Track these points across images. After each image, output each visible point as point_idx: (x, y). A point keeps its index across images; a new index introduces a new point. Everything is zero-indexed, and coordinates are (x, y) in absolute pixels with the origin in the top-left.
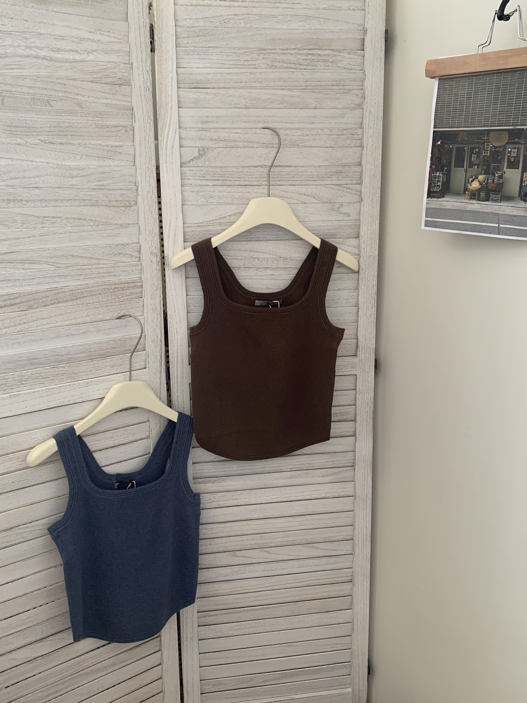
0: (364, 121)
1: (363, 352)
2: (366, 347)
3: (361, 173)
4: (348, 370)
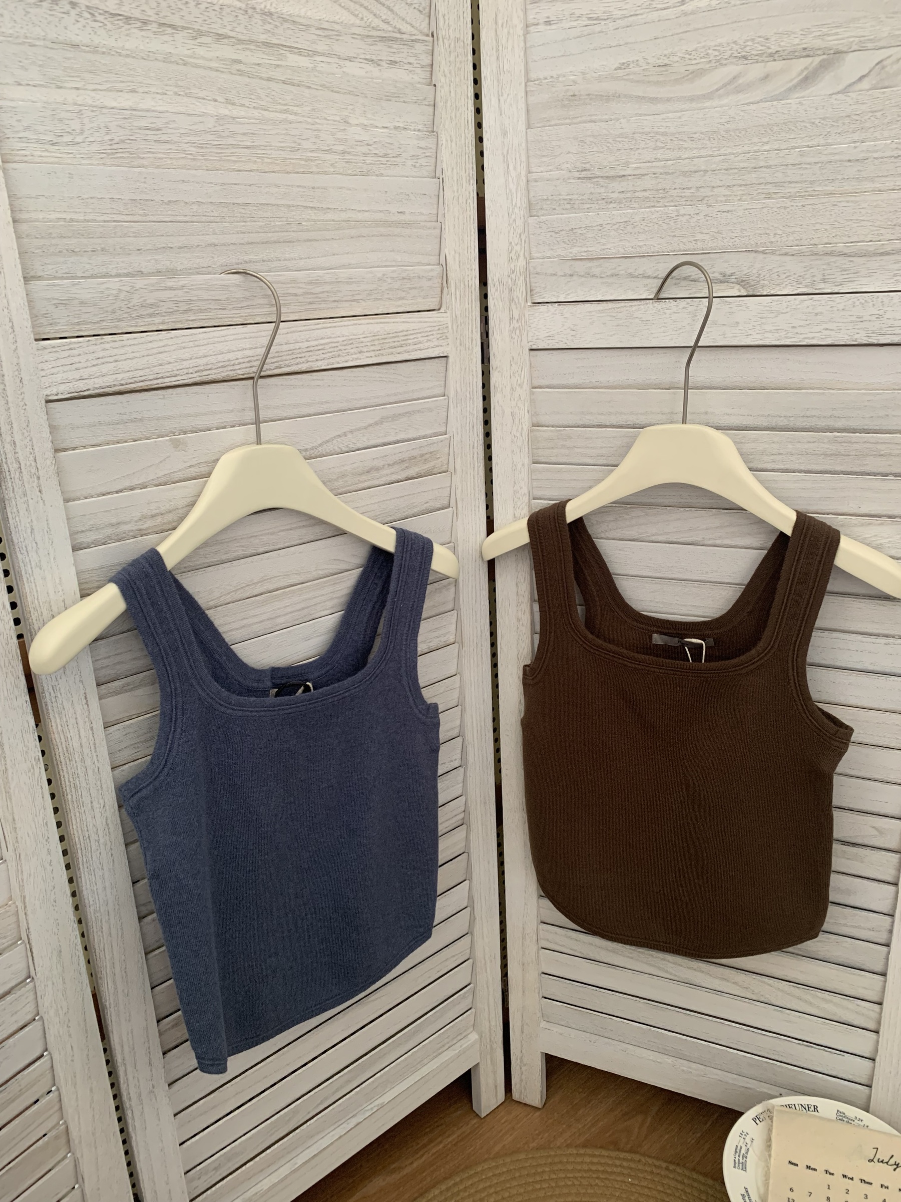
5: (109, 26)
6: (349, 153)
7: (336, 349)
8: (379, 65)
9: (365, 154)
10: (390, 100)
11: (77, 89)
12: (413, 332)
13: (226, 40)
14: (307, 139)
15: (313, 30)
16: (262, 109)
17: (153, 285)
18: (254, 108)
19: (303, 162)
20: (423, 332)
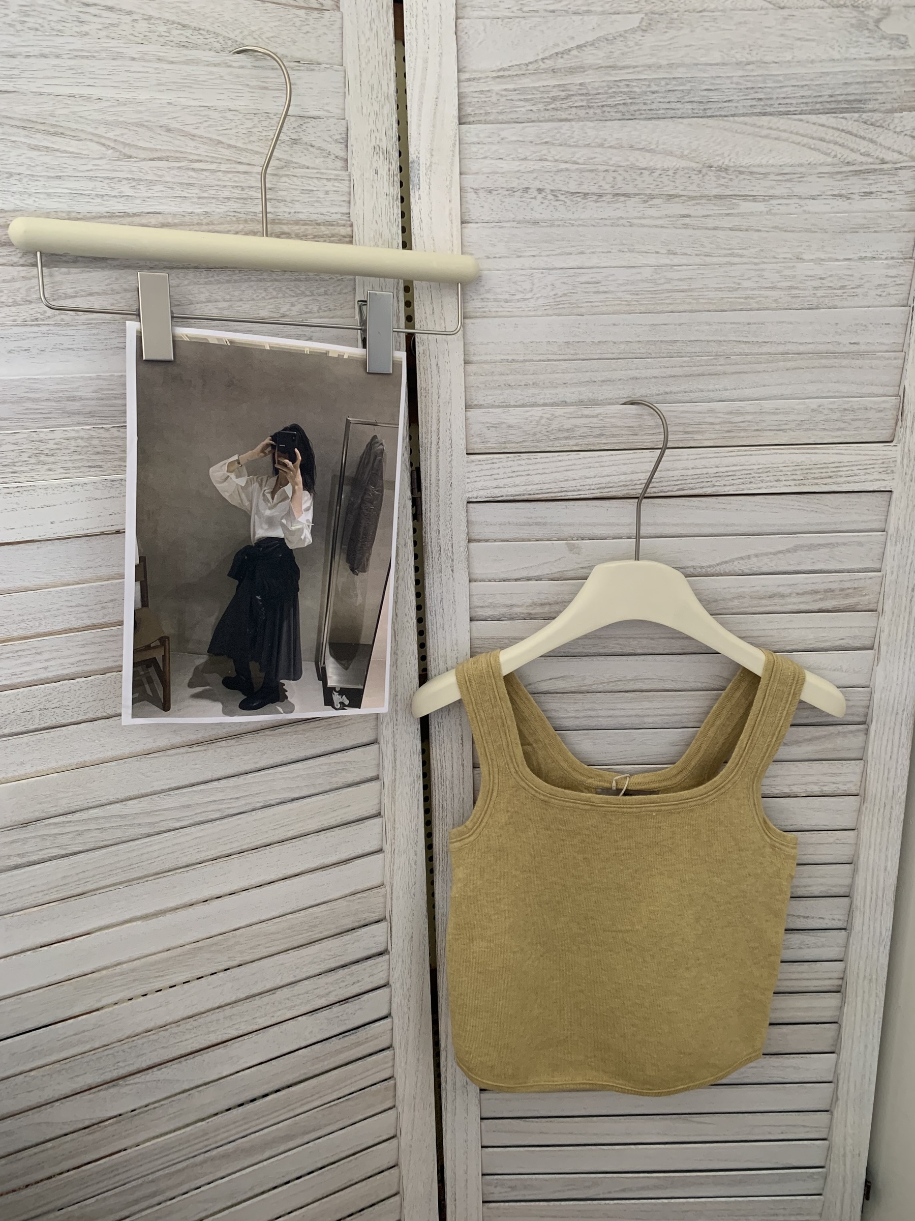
4: (870, 477)
5: (569, 203)
6: (796, 288)
8: (849, 199)
9: (815, 288)
10: (857, 232)
11: (534, 256)
12: (847, 464)
13: (677, 199)
14: (749, 279)
15: (772, 177)
16: (705, 256)
17: (571, 413)
18: (696, 255)
19: (742, 300)
20: (860, 465)
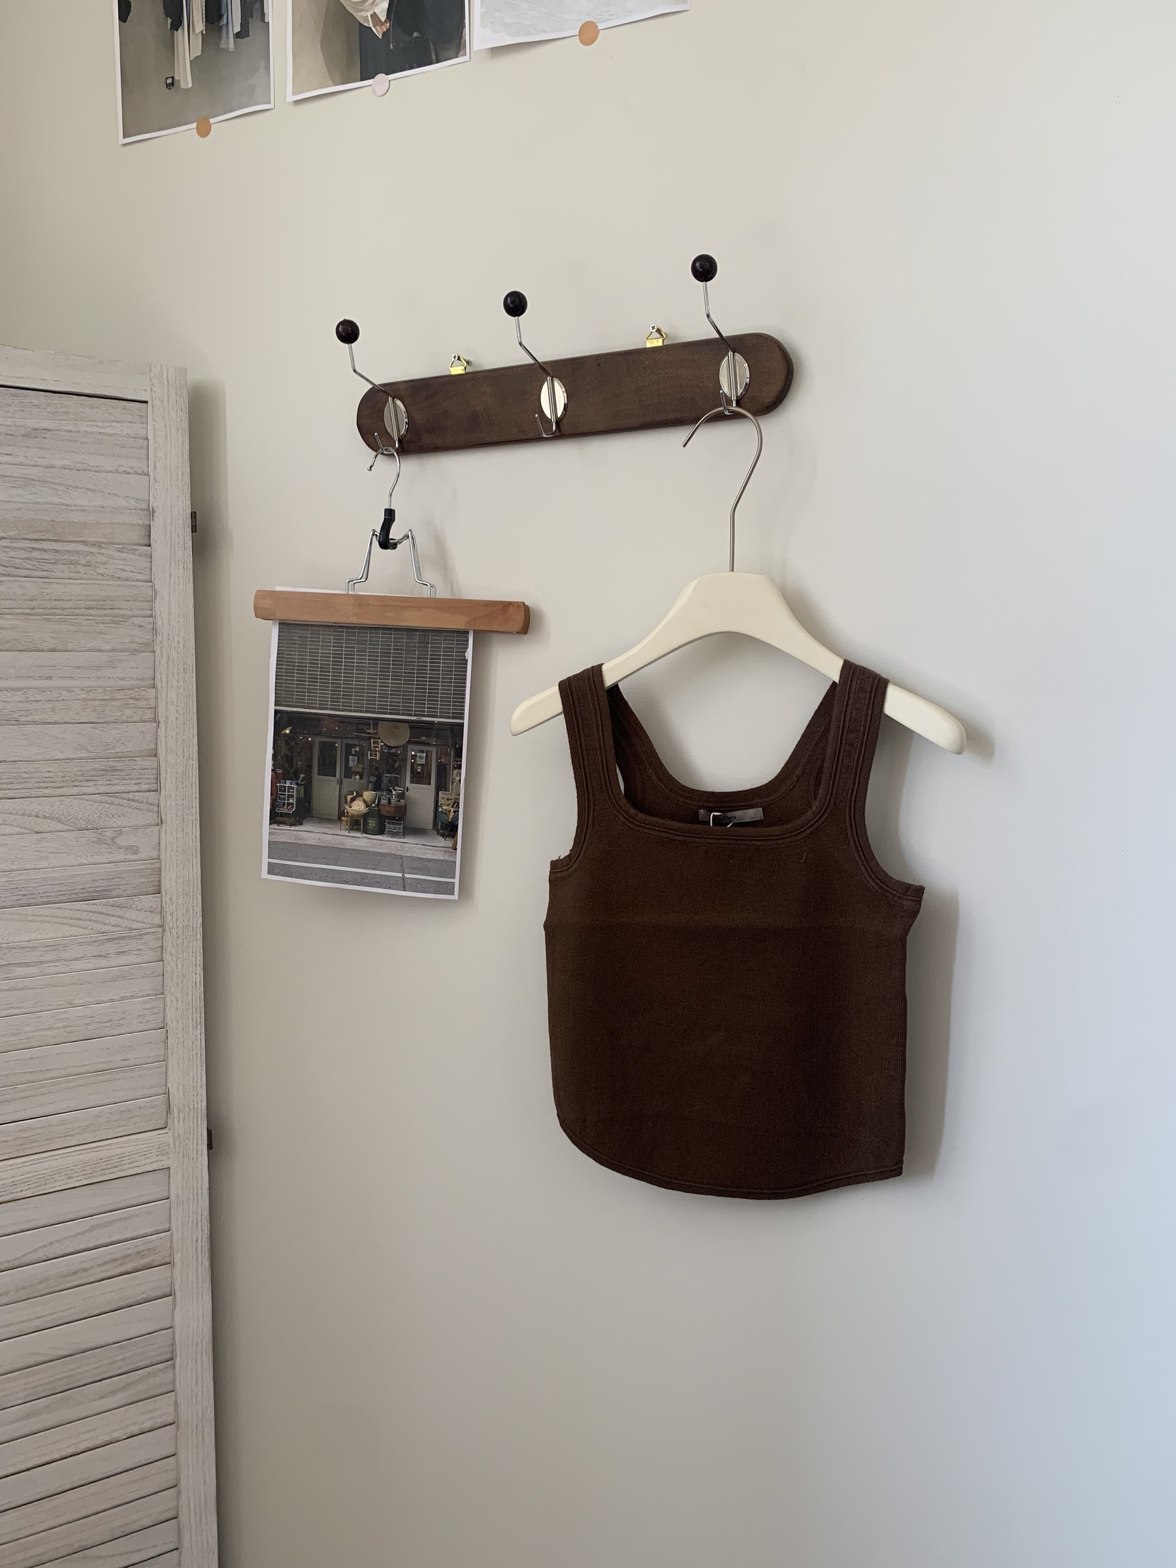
0: (158, 675)
1: (182, 1119)
2: (186, 1109)
3: (158, 769)
4: (150, 1160)
6: (71, 1027)
7: (42, 1179)
9: (87, 1025)
10: (116, 980)
15: (40, 948)
20: (140, 1153)
